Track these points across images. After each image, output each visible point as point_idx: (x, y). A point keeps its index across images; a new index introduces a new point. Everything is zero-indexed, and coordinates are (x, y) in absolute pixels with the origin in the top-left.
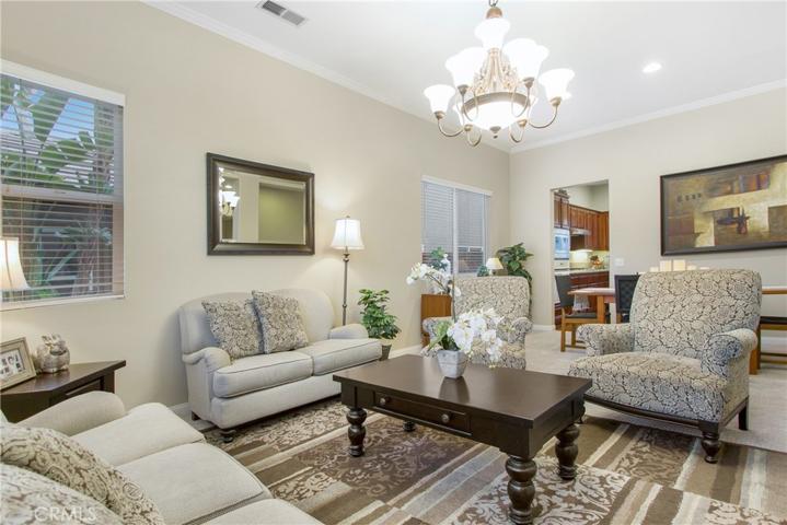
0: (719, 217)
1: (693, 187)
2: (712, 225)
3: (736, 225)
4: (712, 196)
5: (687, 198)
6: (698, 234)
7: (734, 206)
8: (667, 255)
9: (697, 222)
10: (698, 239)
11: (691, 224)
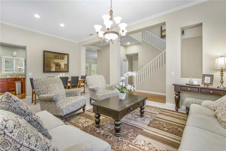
0: (56, 64)
1: (51, 55)
2: (55, 66)
3: (59, 67)
4: (55, 59)
5: (49, 58)
6: (52, 68)
7: (58, 62)
8: (45, 72)
9: (52, 64)
10: (52, 69)
11: (50, 65)
